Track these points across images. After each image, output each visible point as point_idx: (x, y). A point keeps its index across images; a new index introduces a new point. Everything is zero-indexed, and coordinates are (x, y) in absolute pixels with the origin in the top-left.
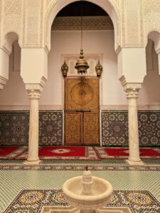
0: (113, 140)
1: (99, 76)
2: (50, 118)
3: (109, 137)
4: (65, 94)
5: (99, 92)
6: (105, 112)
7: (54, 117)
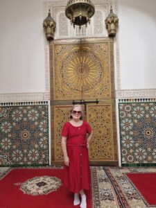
0: (141, 154)
1: (112, 36)
2: (25, 115)
3: (134, 148)
4: (51, 72)
5: (113, 66)
6: (126, 103)
7: (33, 115)
